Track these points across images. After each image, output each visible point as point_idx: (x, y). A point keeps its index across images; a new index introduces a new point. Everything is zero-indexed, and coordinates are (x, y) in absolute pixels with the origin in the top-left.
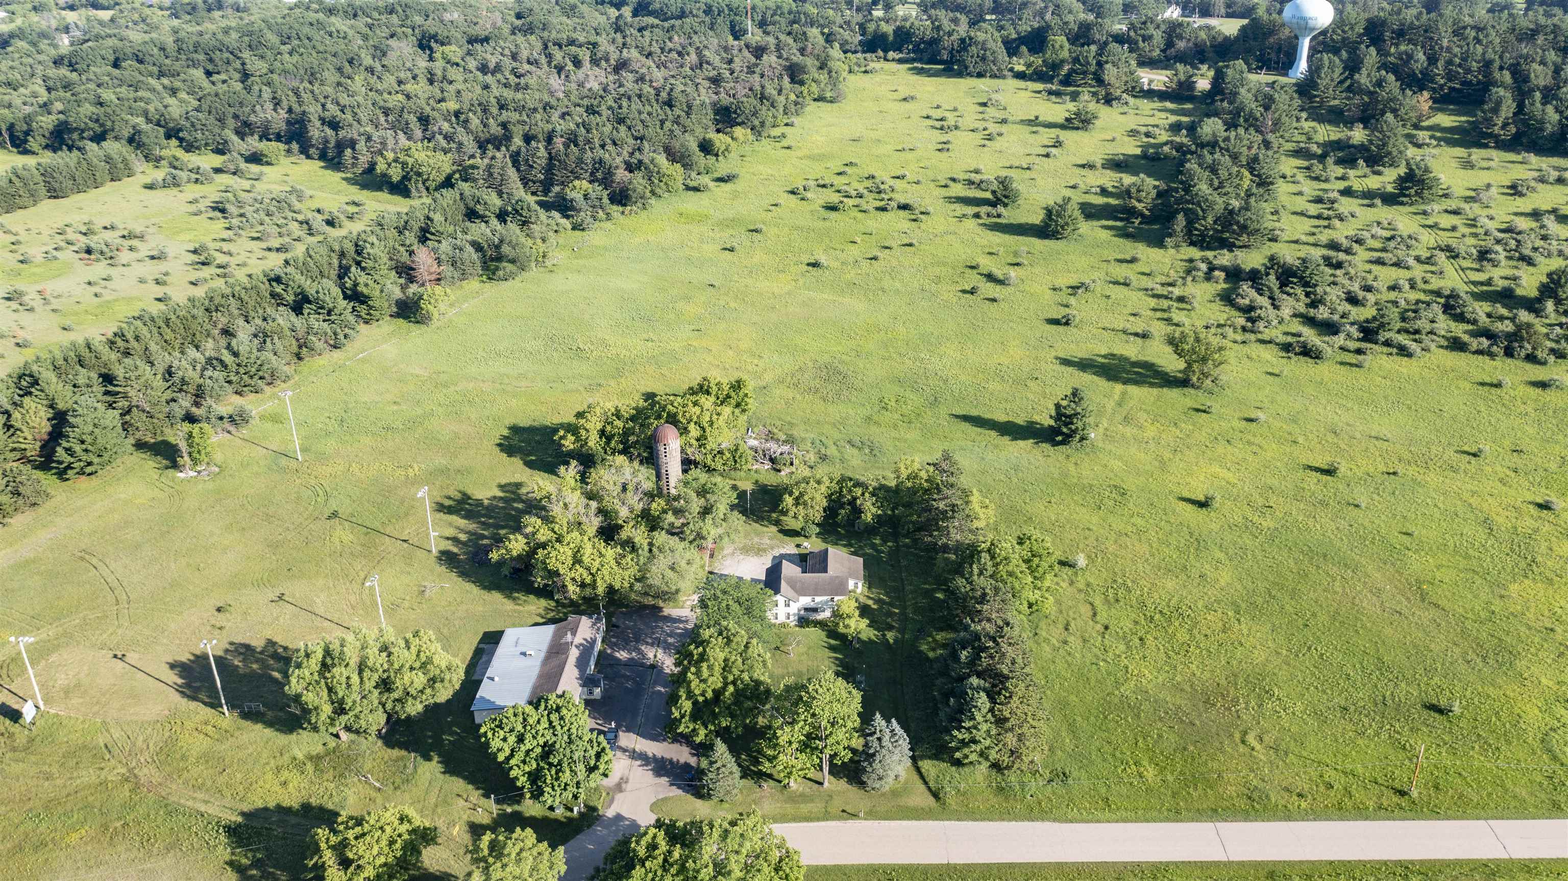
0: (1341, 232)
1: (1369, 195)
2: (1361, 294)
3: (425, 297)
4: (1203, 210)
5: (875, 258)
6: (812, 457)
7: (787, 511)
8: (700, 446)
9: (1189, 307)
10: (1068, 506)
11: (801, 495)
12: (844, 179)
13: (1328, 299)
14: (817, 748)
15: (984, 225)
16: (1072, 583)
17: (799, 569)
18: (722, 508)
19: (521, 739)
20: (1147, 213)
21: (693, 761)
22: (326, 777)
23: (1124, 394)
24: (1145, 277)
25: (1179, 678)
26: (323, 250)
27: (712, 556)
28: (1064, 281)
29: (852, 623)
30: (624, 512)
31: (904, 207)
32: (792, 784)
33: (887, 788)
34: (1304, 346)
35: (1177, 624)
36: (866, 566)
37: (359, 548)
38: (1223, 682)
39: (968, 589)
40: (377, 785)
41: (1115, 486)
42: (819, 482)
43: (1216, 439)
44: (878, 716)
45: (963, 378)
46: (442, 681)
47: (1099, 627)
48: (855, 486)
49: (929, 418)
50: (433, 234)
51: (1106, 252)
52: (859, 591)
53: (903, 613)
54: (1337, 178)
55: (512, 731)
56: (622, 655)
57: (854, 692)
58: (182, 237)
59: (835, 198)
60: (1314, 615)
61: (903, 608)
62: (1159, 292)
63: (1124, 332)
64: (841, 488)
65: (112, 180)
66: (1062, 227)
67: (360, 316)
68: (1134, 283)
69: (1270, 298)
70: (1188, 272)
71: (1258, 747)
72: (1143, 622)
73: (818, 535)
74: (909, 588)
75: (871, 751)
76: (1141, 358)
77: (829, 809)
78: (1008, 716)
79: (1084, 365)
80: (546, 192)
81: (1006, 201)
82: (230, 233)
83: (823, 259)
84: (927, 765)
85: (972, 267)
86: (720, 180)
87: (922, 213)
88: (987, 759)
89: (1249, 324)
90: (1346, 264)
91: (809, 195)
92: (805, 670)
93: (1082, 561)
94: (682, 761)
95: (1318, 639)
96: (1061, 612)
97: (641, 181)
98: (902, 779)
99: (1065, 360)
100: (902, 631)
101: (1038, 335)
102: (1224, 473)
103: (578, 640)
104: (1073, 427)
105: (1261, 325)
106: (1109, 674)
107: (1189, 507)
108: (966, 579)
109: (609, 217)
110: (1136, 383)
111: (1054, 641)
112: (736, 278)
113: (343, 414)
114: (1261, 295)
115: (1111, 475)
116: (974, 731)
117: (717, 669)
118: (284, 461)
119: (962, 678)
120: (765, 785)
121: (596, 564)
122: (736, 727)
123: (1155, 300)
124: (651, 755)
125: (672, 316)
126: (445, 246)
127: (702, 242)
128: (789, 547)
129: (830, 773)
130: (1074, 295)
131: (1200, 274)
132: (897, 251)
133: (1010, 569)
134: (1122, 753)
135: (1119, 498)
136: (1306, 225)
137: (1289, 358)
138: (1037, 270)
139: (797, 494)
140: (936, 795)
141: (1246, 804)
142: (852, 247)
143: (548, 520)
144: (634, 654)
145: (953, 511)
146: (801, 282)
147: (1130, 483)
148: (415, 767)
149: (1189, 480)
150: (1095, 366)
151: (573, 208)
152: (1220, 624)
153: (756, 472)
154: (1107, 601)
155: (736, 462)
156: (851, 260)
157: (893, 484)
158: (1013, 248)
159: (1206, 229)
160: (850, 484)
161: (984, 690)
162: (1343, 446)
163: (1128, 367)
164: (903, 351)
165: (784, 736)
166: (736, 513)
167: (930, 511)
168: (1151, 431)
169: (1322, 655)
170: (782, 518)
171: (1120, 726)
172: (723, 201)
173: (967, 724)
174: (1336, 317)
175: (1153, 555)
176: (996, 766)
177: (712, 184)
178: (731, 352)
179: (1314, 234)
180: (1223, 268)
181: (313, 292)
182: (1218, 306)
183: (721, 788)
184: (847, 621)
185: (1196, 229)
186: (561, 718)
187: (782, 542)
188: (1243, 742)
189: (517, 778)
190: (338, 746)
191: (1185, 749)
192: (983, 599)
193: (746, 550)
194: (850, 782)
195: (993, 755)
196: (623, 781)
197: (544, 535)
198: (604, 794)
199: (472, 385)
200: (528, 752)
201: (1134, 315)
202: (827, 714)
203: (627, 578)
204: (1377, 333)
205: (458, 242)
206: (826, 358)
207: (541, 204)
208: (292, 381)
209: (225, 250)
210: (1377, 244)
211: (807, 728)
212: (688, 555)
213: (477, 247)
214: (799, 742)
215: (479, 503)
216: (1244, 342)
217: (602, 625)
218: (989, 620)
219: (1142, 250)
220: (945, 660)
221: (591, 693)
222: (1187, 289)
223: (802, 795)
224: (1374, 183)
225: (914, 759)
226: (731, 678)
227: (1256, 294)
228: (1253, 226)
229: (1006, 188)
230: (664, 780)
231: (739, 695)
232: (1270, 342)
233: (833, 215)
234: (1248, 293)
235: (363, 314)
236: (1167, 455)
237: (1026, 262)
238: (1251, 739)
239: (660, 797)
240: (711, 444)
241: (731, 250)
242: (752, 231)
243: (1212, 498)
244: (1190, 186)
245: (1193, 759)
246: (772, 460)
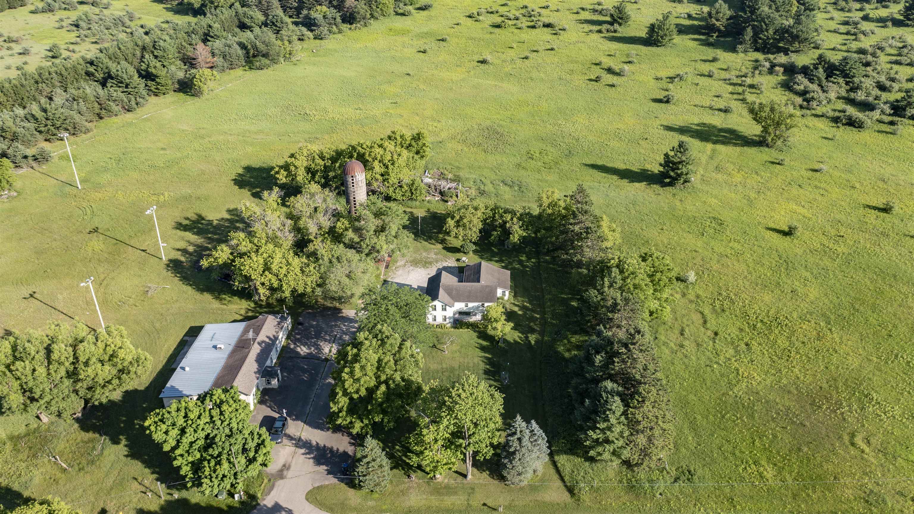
0: (866, 43)
1: (882, 21)
2: (888, 84)
3: (197, 76)
4: (766, 25)
5: (526, 58)
6: (473, 192)
7: (450, 232)
8: (384, 181)
9: (759, 92)
10: (677, 233)
11: (461, 218)
12: (505, 9)
13: (864, 86)
14: (460, 445)
15: (605, 37)
16: (684, 295)
17: (456, 279)
18: (394, 228)
19: (183, 431)
20: (722, 28)
21: (350, 450)
22: (20, 456)
23: (714, 151)
24: (723, 72)
25: (784, 381)
26: (130, 45)
27: (387, 267)
28: (664, 73)
29: (499, 326)
30: (313, 229)
31: (548, 26)
32: (438, 476)
33: (526, 483)
34: (850, 118)
35: (777, 332)
36: (513, 277)
37: (106, 255)
38: (825, 385)
39: (599, 298)
40: (64, 466)
41: (714, 218)
42: (476, 209)
43: (790, 184)
44: (519, 418)
45: (591, 138)
46: (129, 373)
47: (709, 333)
48: (505, 212)
49: (564, 165)
50: (212, 37)
51: (693, 55)
52: (506, 298)
53: (543, 318)
54: (857, 10)
55: (174, 424)
56: (303, 350)
57: (497, 395)
58: (45, 41)
59: (499, 20)
60: (895, 326)
61: (543, 313)
62: (734, 82)
63: (711, 108)
64: (494, 214)
65: (10, 8)
66: (662, 37)
67: (151, 90)
68: (716, 76)
69: (819, 85)
70: (756, 68)
71: (867, 450)
72: (747, 330)
73: (475, 252)
74: (547, 297)
75: (512, 450)
76: (724, 126)
77: (471, 502)
78: (640, 419)
79: (682, 130)
80: (298, 16)
81: (620, 21)
82: (78, 39)
83: (489, 58)
84: (562, 459)
85: (596, 64)
86: (420, 9)
87: (560, 30)
88: (619, 456)
89: (805, 103)
90: (874, 63)
91: (481, 18)
92: (457, 366)
93: (692, 277)
94: (341, 450)
95: (903, 348)
96: (676, 319)
97: (364, 6)
98: (540, 473)
99: (667, 126)
100: (542, 333)
101: (646, 109)
102: (800, 210)
103: (262, 337)
104: (679, 172)
105: (814, 104)
106: (722, 375)
107: (775, 235)
108: (598, 290)
109: (340, 32)
110: (723, 143)
111: (672, 345)
112: (426, 69)
113: (121, 156)
114: (812, 83)
115: (709, 209)
116: (608, 433)
117: (371, 370)
118: (68, 189)
119: (597, 381)
120: (413, 476)
121: (284, 271)
122: (389, 422)
123: (732, 87)
124: (314, 443)
125: (378, 94)
126: (218, 44)
127: (404, 47)
128: (451, 262)
129: (473, 465)
130: (672, 83)
131: (764, 69)
132: (542, 54)
133: (637, 282)
134: (742, 452)
135: (718, 228)
136: (839, 39)
137: (838, 127)
138: (643, 66)
139: (458, 218)
140: (571, 490)
141: (864, 508)
142: (510, 51)
143: (251, 234)
144: (313, 349)
145: (587, 233)
146: (472, 73)
147: (726, 215)
148: (103, 449)
149: (773, 214)
150: (690, 131)
151: (315, 25)
152: (815, 333)
153: (428, 202)
154: (714, 310)
155: (412, 193)
156: (509, 59)
157: (536, 212)
158: (626, 52)
159: (768, 38)
160: (501, 211)
161: (619, 394)
162: (892, 191)
163: (716, 133)
164: (545, 119)
165: (429, 435)
166: (406, 232)
167: (567, 233)
168: (738, 178)
169: (908, 362)
170: (446, 237)
171: (737, 425)
172: (421, 22)
173: (602, 425)
174: (871, 99)
175: (750, 273)
176: (627, 463)
177: (413, 11)
178: (418, 118)
179: (845, 44)
180: (781, 65)
181: (114, 71)
182: (779, 91)
183: (369, 481)
184: (494, 325)
185: (760, 38)
186: (221, 413)
187: (445, 256)
188: (853, 444)
189: (179, 468)
190: (39, 427)
191: (799, 449)
192: (614, 308)
193: (415, 263)
194: (492, 475)
195: (626, 454)
196: (286, 467)
197: (245, 246)
198: (266, 481)
199: (222, 137)
200: (191, 443)
201: (718, 97)
202: (469, 417)
203: (309, 283)
204: (904, 110)
205: (228, 42)
206: (488, 123)
207: (293, 23)
208: (91, 133)
209: (71, 49)
210: (894, 51)
211: (452, 427)
212: (362, 265)
213: (242, 46)
214: (444, 439)
215: (210, 223)
216: (803, 116)
217: (288, 323)
218: (619, 327)
219: (720, 53)
220: (581, 362)
221: (269, 383)
222: (755, 79)
223: (447, 487)
224: (883, 13)
225: (551, 455)
226: (383, 378)
227: (808, 82)
228: (803, 36)
229: (620, 12)
230: (323, 468)
231: (389, 395)
232: (822, 116)
233: (497, 30)
234: (802, 82)
235: (152, 88)
236: (753, 195)
237: (635, 61)
238: (859, 440)
239: (316, 485)
240: (393, 180)
241: (424, 52)
242: (440, 40)
243: (795, 228)
244: (755, 9)
245: (809, 460)
246: (442, 193)
